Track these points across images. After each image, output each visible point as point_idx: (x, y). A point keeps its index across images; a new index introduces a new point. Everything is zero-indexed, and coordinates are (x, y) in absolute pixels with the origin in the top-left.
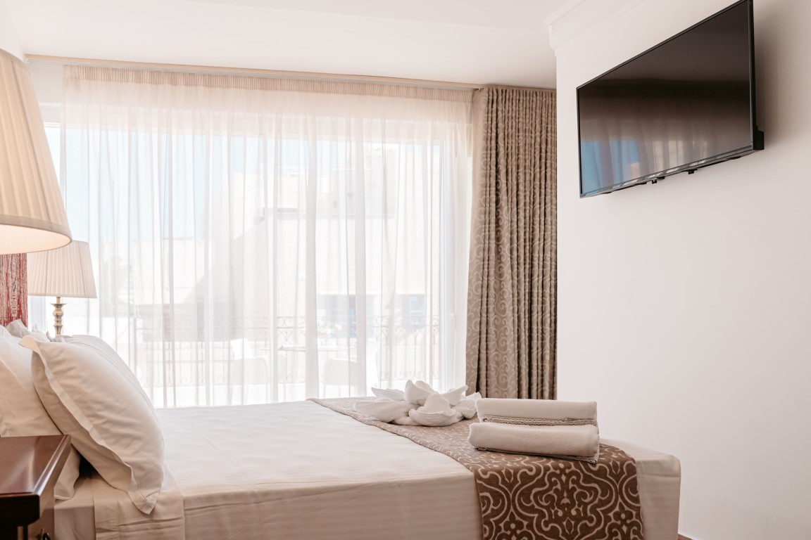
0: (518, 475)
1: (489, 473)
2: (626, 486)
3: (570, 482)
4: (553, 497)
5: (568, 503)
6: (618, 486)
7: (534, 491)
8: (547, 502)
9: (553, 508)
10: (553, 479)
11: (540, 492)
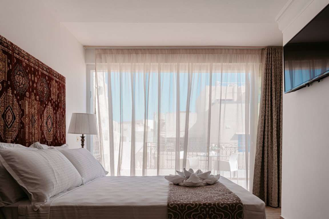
0: (186, 207)
1: (173, 205)
3: (210, 211)
4: (202, 216)
6: (233, 214)
7: (193, 214)
10: (202, 209)
11: (196, 214)
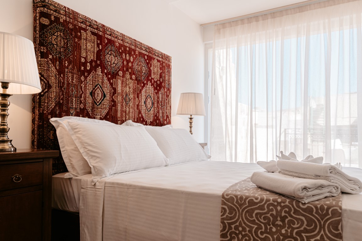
0: (247, 200)
1: (230, 196)
2: (329, 224)
3: (283, 212)
4: (269, 218)
5: (280, 225)
6: (322, 223)
7: (256, 211)
8: (265, 220)
9: (270, 225)
10: (271, 207)
11: (260, 213)
